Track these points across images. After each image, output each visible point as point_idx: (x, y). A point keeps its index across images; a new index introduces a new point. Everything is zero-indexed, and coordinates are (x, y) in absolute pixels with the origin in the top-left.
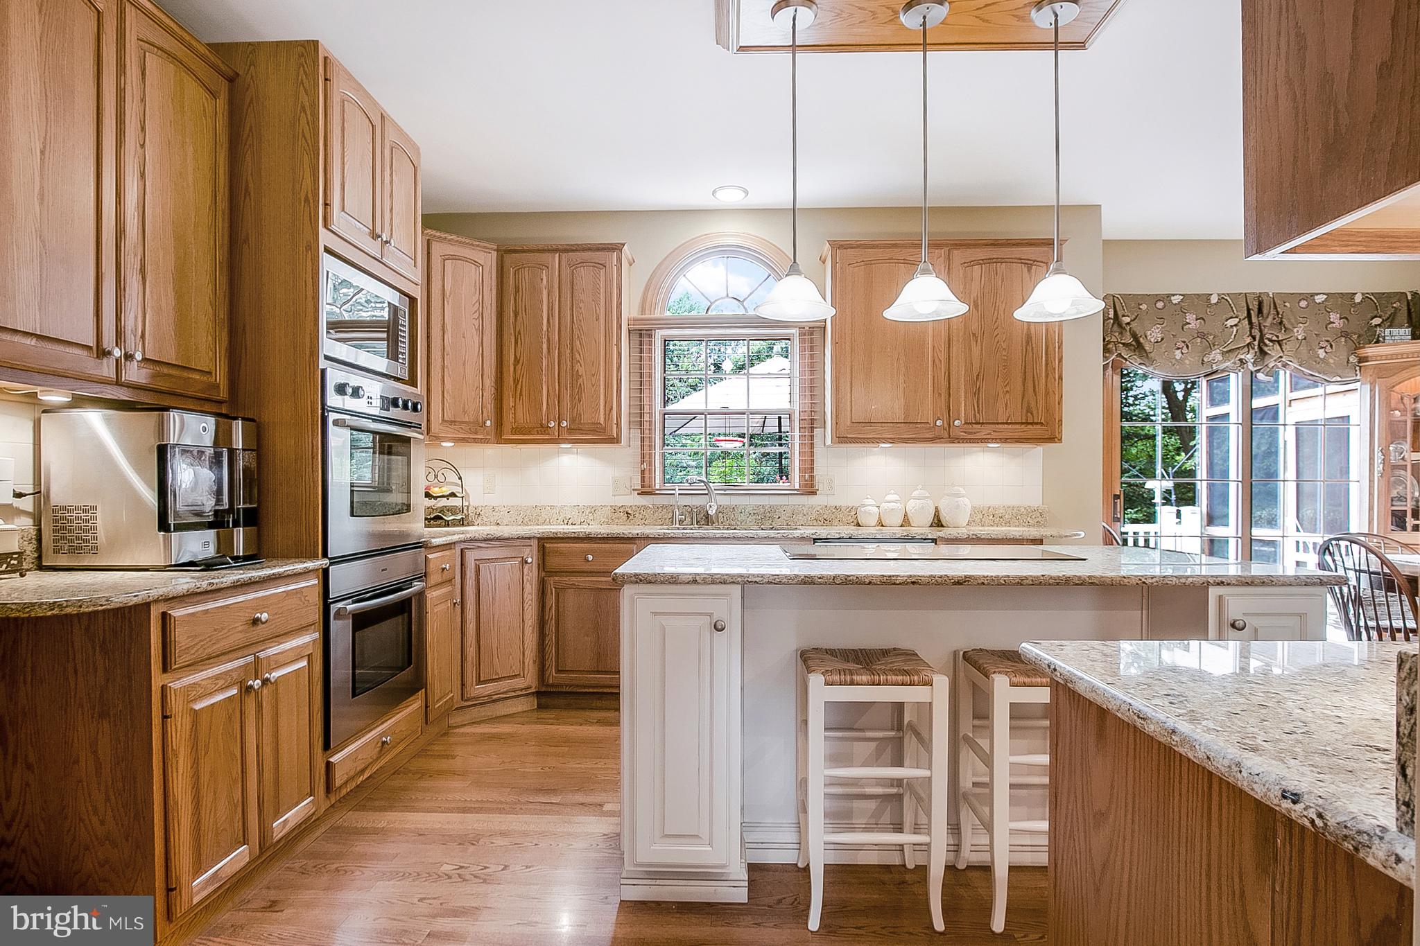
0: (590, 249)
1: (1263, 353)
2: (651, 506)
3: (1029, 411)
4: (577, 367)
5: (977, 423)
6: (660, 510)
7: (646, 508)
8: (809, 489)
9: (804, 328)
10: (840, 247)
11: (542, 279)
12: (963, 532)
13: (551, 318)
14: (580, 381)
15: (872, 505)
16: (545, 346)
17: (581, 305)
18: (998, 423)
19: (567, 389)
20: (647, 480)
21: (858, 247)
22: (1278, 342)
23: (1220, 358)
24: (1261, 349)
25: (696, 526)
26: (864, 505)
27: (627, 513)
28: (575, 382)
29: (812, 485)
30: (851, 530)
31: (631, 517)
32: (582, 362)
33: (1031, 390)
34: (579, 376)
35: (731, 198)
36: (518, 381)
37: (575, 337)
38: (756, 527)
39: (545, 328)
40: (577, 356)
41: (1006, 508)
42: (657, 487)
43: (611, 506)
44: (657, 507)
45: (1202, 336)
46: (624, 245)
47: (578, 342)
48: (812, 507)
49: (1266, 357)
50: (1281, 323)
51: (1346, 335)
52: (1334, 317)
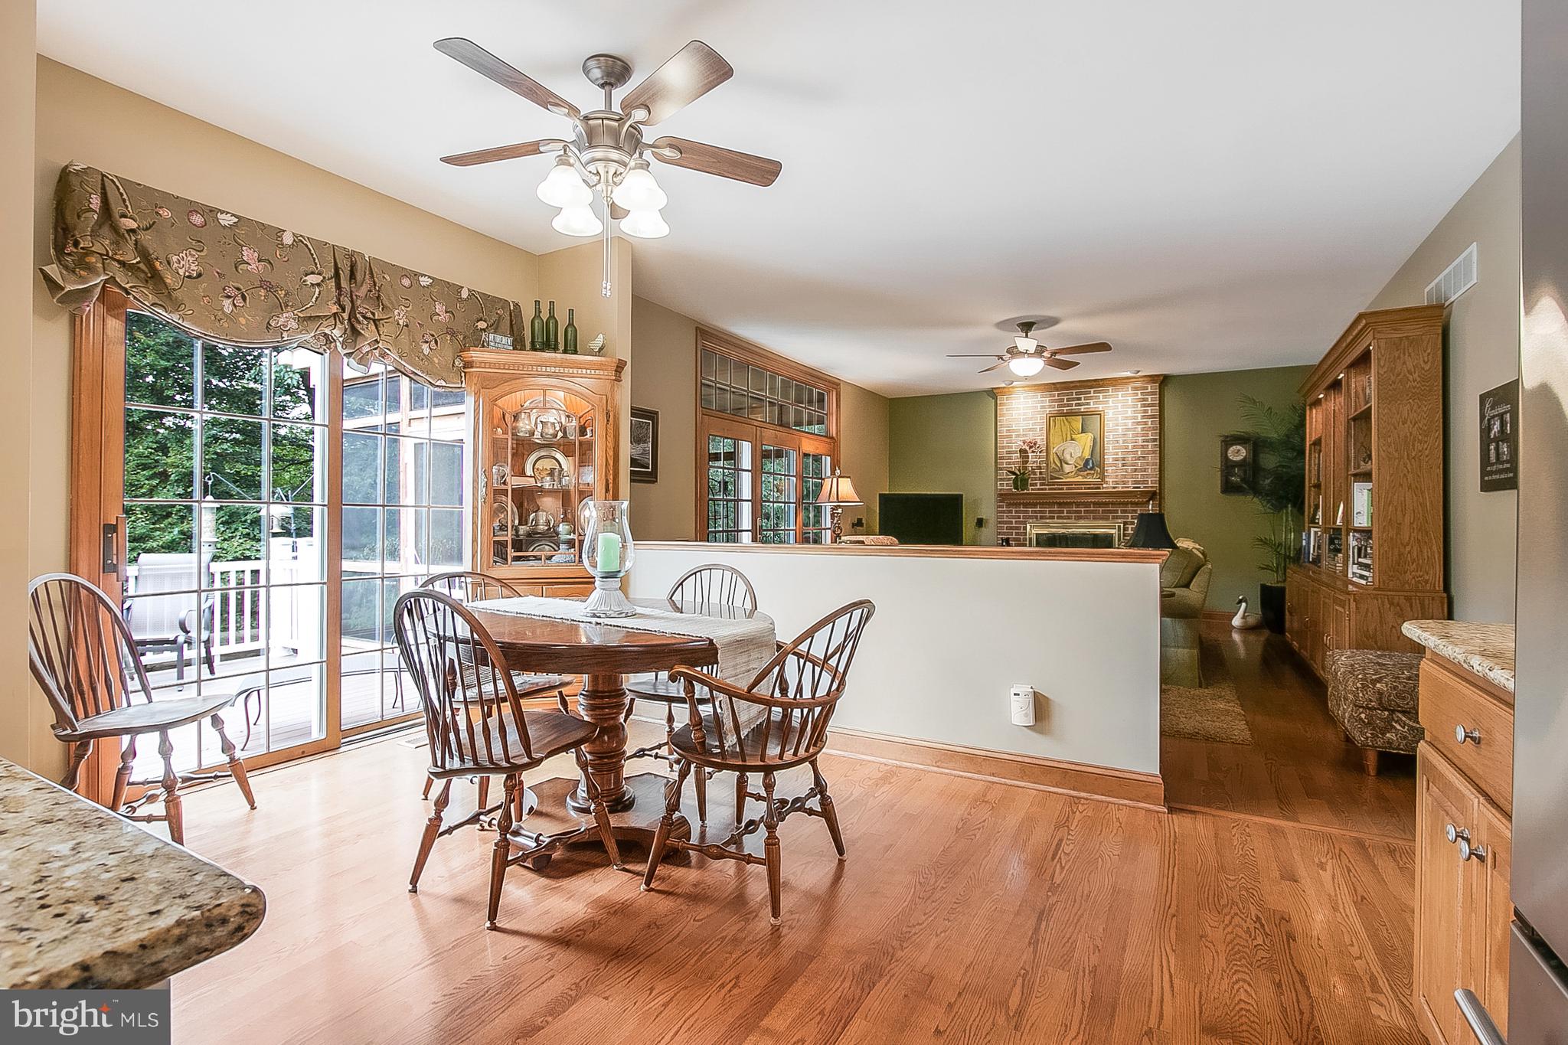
1: (354, 332)
22: (374, 320)
24: (351, 325)
45: (268, 286)
49: (359, 339)
50: (378, 298)
51: (452, 333)
52: (439, 308)
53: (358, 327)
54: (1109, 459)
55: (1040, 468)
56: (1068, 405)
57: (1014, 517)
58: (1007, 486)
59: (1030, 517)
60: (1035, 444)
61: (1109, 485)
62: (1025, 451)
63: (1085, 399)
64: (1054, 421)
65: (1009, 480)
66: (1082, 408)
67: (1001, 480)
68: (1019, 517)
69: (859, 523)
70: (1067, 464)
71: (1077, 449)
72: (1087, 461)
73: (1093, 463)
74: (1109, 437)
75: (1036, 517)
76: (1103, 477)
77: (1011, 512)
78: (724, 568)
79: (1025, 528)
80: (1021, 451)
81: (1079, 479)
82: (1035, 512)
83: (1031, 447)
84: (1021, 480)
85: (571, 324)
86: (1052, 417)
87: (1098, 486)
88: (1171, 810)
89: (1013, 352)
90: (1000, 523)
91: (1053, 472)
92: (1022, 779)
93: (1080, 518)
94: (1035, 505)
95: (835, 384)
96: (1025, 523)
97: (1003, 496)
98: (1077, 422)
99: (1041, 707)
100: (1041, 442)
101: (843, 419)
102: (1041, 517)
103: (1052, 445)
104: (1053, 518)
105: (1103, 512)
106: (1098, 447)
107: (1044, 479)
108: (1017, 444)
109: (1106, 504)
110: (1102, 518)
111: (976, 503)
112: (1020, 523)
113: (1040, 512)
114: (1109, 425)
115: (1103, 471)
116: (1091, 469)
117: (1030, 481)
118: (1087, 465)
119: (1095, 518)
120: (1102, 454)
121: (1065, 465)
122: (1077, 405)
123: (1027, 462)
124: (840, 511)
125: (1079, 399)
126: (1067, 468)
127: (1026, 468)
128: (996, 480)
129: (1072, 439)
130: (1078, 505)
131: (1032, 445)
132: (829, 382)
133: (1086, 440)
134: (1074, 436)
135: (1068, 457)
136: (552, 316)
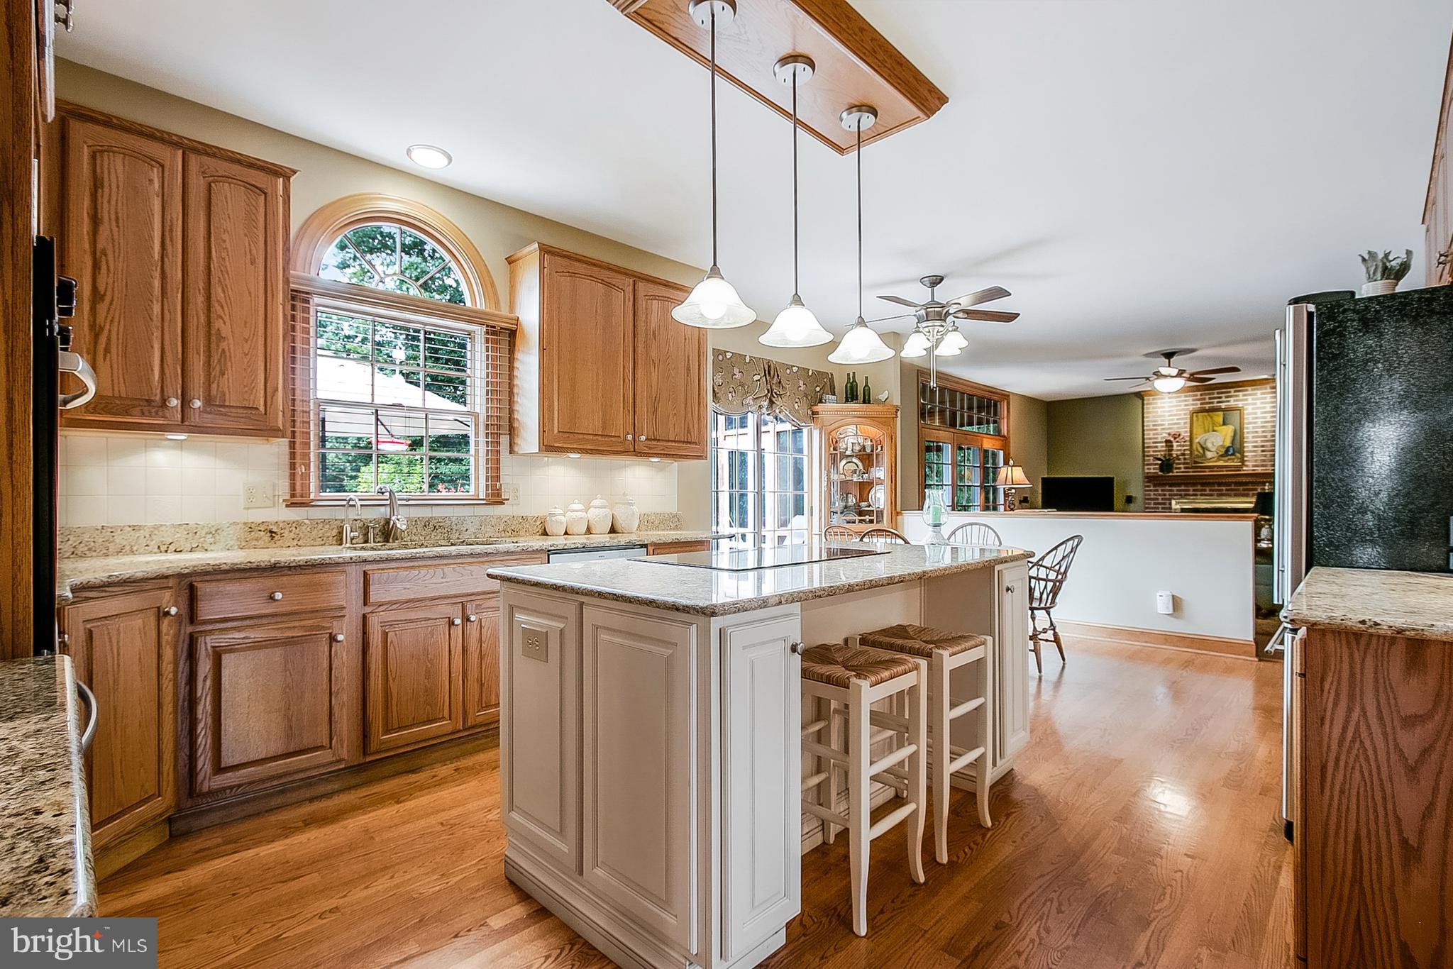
0: (239, 162)
1: (771, 402)
2: (307, 522)
3: (689, 432)
4: (217, 324)
5: (655, 440)
6: (320, 526)
7: (299, 524)
8: (496, 498)
9: (494, 327)
10: (548, 252)
11: (151, 181)
12: (633, 538)
13: (168, 241)
14: (224, 345)
15: (560, 514)
16: (157, 283)
17: (225, 237)
18: (669, 441)
19: (198, 353)
20: (298, 487)
21: (565, 256)
22: (780, 395)
23: (751, 402)
24: (770, 399)
25: (373, 544)
26: (554, 515)
27: (271, 532)
28: (213, 346)
29: (499, 495)
30: (538, 543)
31: (277, 537)
32: (227, 319)
33: (690, 415)
34: (221, 338)
35: (428, 161)
36: (102, 329)
37: (214, 280)
38: (443, 542)
39: (157, 256)
40: (219, 308)
41: (656, 515)
42: (312, 497)
43: (245, 524)
44: (316, 523)
45: (742, 385)
46: (295, 172)
47: (220, 290)
48: (499, 518)
49: (774, 405)
50: (780, 382)
51: (806, 395)
52: (801, 383)
53: (774, 399)
54: (1248, 446)
55: (1183, 455)
56: (1210, 403)
57: (1160, 495)
58: (1153, 469)
59: (1175, 495)
60: (1179, 435)
61: (1249, 468)
62: (1170, 442)
63: (1227, 397)
64: (1197, 416)
65: (1156, 464)
66: (1223, 405)
67: (1148, 465)
68: (1165, 495)
69: (1025, 500)
70: (1209, 451)
71: (1218, 439)
72: (1228, 448)
73: (1235, 449)
74: (1249, 430)
75: (1181, 495)
76: (1243, 461)
77: (1157, 490)
78: (980, 524)
79: (1170, 504)
80: (1167, 441)
81: (1221, 463)
82: (1180, 490)
83: (1175, 438)
84: (1166, 464)
85: (867, 385)
86: (1194, 413)
87: (1238, 468)
88: (1260, 660)
89: (1158, 375)
90: (1148, 499)
91: (1196, 457)
92: (1165, 644)
93: (1222, 495)
94: (1179, 485)
95: (1006, 396)
96: (1170, 500)
97: (1150, 479)
98: (1219, 417)
99: (1177, 603)
100: (1185, 433)
101: (1011, 421)
102: (1186, 495)
103: (1195, 436)
104: (1196, 495)
105: (1244, 490)
106: (1238, 438)
107: (1187, 463)
108: (1163, 436)
109: (1246, 484)
110: (1243, 495)
111: (1126, 483)
112: (1166, 499)
113: (1184, 490)
114: (1248, 418)
115: (1243, 456)
116: (1232, 455)
117: (1175, 466)
118: (1227, 452)
119: (1236, 495)
120: (1242, 442)
121: (1207, 453)
122: (1218, 402)
123: (1172, 450)
124: (1013, 491)
125: (1220, 398)
126: (1209, 455)
127: (1171, 455)
128: (1144, 465)
129: (1214, 431)
130: (1220, 484)
131: (1176, 436)
132: (1003, 395)
133: (1228, 431)
134: (1215, 428)
135: (1209, 445)
136: (854, 381)
